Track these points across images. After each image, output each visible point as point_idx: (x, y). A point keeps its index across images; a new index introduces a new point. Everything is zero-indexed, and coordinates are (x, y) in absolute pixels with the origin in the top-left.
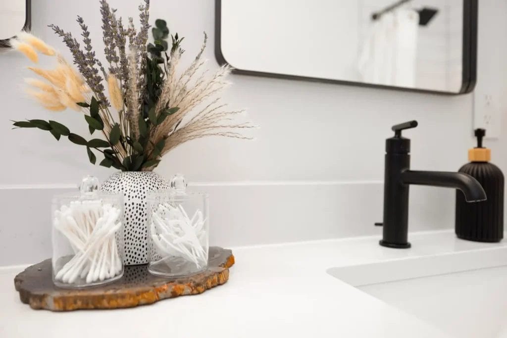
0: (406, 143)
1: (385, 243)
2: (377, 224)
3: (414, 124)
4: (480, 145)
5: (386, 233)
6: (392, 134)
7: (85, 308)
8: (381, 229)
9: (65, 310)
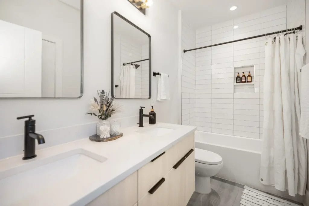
0: (143, 110)
1: (140, 126)
2: (138, 123)
3: (144, 108)
4: (152, 109)
5: (140, 125)
6: (140, 108)
7: (110, 141)
8: (139, 124)
9: (107, 141)
